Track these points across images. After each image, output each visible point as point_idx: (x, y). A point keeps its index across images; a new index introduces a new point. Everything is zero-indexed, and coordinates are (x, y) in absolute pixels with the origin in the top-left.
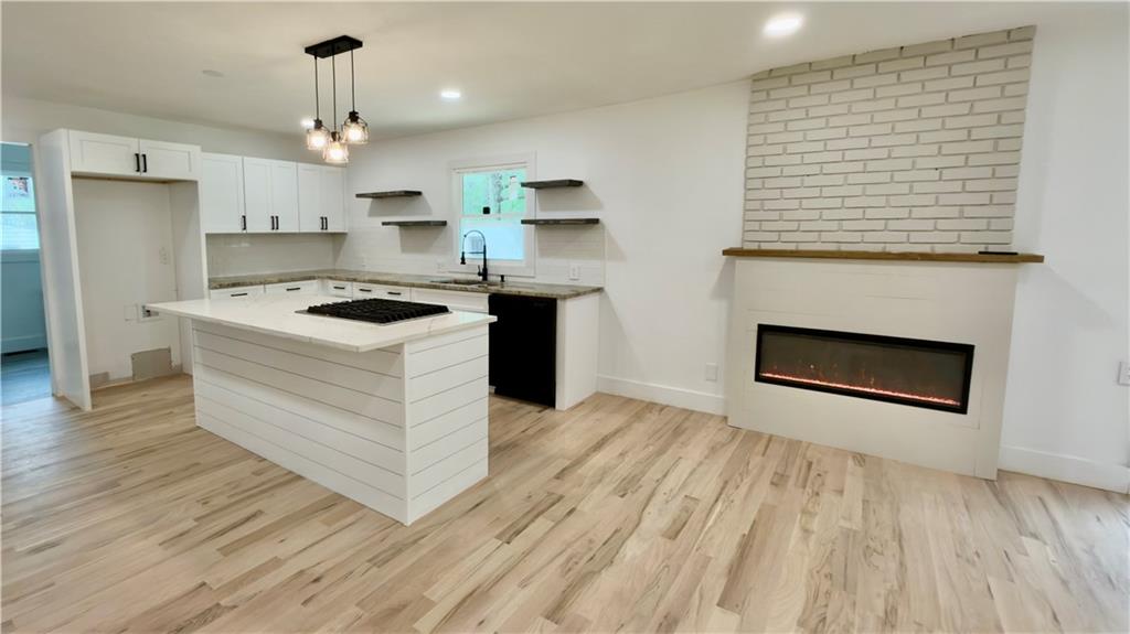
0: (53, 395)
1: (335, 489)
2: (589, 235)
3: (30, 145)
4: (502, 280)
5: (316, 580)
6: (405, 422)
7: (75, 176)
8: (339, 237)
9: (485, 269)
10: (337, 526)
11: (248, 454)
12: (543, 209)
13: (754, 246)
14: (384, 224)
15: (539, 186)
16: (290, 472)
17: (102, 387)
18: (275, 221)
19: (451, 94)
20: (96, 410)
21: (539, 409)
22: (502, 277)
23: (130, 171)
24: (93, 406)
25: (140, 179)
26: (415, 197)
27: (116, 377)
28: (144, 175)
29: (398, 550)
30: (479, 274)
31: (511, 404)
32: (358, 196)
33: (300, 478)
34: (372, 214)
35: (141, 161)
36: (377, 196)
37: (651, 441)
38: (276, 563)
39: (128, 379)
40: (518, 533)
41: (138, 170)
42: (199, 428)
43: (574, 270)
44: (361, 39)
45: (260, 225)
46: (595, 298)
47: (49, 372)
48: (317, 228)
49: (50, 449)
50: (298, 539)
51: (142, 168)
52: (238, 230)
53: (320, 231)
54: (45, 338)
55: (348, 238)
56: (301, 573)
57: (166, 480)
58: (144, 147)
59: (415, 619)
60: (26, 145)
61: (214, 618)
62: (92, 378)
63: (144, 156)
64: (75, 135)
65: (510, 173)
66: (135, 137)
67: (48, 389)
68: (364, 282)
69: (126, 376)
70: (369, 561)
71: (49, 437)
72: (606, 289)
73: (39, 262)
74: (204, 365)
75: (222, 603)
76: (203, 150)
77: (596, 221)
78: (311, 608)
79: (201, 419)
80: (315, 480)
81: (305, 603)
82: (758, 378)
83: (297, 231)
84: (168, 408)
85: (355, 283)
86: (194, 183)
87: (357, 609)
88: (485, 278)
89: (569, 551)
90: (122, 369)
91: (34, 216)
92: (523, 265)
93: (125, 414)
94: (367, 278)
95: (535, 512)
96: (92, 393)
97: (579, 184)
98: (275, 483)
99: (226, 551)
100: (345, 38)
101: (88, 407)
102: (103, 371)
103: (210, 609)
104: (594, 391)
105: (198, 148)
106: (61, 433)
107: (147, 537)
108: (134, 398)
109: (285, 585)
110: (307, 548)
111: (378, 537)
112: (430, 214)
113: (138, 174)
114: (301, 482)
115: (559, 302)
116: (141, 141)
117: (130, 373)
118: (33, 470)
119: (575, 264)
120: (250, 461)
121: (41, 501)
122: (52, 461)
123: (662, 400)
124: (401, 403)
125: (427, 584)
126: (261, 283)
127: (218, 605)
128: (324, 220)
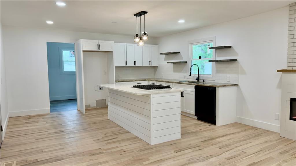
0: (77, 110)
1: (137, 135)
2: (233, 65)
3: (74, 43)
4: (204, 81)
5: (125, 152)
6: (151, 116)
7: (83, 51)
8: (155, 67)
9: (198, 78)
10: (134, 143)
11: (119, 126)
12: (218, 56)
13: (291, 69)
14: (168, 63)
15: (216, 48)
16: (127, 131)
17: (88, 108)
18: (135, 63)
19: (182, 21)
20: (86, 114)
21: (209, 125)
22: (204, 80)
23: (96, 50)
24: (86, 113)
25: (99, 51)
26: (178, 54)
27: (92, 106)
28: (100, 50)
29: (147, 149)
30: (196, 79)
31: (201, 122)
32: (161, 54)
33: (129, 132)
34: (165, 60)
35: (99, 46)
36: (167, 54)
37: (243, 137)
38: (117, 147)
39: (95, 107)
40: (180, 151)
41: (98, 49)
42: (109, 119)
43: (228, 78)
44: (147, 11)
45: (131, 64)
46: (235, 88)
47: (76, 104)
48: (148, 65)
49: (75, 121)
50: (124, 144)
51: (99, 48)
52: (124, 65)
53: (149, 65)
54: (76, 96)
55: (158, 67)
56: (122, 150)
57: (98, 129)
58: (100, 42)
59: (144, 162)
60: (73, 43)
61: (101, 154)
62: (86, 106)
63: (100, 45)
64: (84, 40)
65: (208, 44)
66: (97, 40)
67: (76, 108)
68: (160, 81)
69: (94, 106)
70: (138, 150)
71: (75, 118)
72: (239, 85)
73: (75, 75)
74: (110, 102)
75: (103, 152)
76: (115, 42)
77: (236, 60)
78: (121, 156)
79: (109, 117)
80: (133, 133)
81: (120, 155)
82: (291, 119)
83: (142, 66)
84: (102, 114)
85: (157, 82)
86: (112, 52)
87: (131, 158)
88: (198, 81)
89: (193, 157)
90: (93, 104)
91: (75, 62)
92: (211, 76)
93: (92, 115)
94: (160, 80)
95: (189, 148)
96: (86, 110)
97: (230, 47)
98: (123, 132)
99: (107, 144)
100: (143, 12)
101: (84, 113)
102: (89, 104)
103: (100, 152)
104: (235, 122)
105: (113, 42)
106: (77, 118)
107: (91, 139)
108: (95, 112)
109: (118, 151)
110: (125, 146)
111: (143, 146)
112: (182, 59)
113: (98, 50)
114: (129, 133)
115: (217, 88)
116: (99, 41)
117: (96, 106)
118: (71, 124)
119: (228, 76)
120: (119, 127)
121: (71, 130)
122: (75, 123)
123: (258, 126)
124: (150, 111)
125: (150, 157)
126: (130, 81)
127: (102, 152)
128: (150, 62)
